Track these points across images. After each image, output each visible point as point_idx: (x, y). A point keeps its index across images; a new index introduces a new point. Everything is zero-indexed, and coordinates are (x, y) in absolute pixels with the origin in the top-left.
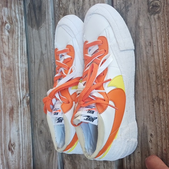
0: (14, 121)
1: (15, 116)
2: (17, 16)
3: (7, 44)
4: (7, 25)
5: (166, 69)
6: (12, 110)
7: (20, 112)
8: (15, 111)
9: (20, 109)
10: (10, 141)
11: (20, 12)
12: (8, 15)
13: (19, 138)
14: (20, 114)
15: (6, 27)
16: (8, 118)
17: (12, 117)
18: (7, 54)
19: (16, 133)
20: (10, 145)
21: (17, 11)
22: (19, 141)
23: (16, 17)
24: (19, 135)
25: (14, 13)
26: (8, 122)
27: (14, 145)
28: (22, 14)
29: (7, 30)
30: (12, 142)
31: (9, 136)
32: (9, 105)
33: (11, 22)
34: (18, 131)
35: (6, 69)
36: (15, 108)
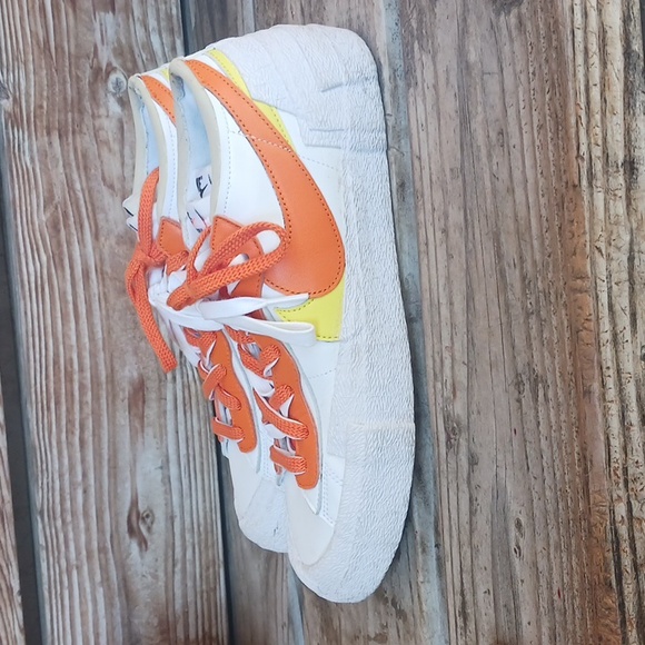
0: (149, 431)
1: (151, 412)
2: (155, 39)
3: (116, 147)
4: (113, 77)
6: (139, 391)
7: (170, 397)
8: (152, 396)
9: (170, 386)
10: (134, 503)
11: (163, 24)
12: (119, 41)
13: (168, 492)
14: (170, 406)
15: (111, 86)
16: (123, 418)
17: (142, 418)
18: (117, 185)
19: (158, 475)
20: (134, 518)
21: (152, 23)
22: (169, 503)
23: (148, 46)
24: (167, 480)
25: (140, 32)
26: (125, 435)
27: (147, 516)
28: (172, 31)
29: (114, 95)
30: (142, 507)
31: (128, 485)
32: (128, 372)
33: (129, 65)
34: (165, 466)
35: (113, 241)
36: (152, 385)
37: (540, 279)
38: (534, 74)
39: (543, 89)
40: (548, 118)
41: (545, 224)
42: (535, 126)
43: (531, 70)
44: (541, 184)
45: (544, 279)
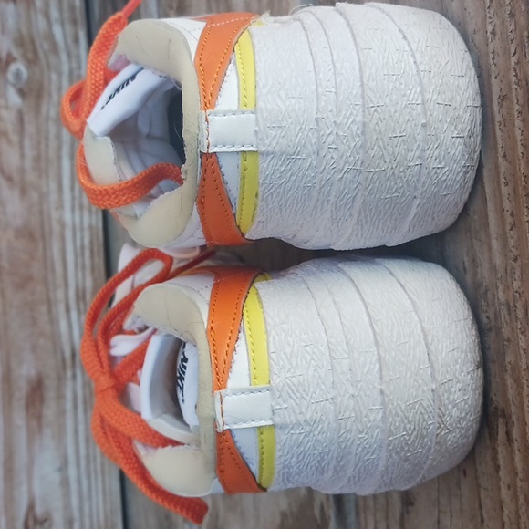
0: (47, 432)
1: (49, 412)
2: (57, 31)
3: (15, 138)
4: (13, 68)
5: (515, 252)
6: (37, 391)
7: (69, 395)
8: (50, 395)
9: (69, 384)
10: (31, 507)
11: (66, 15)
12: (19, 31)
13: (67, 495)
14: (69, 405)
15: (10, 76)
16: (20, 418)
17: (39, 417)
18: (16, 177)
19: (55, 478)
20: (31, 522)
21: (54, 14)
22: (67, 506)
23: (50, 36)
24: (65, 483)
25: (41, 23)
26: (21, 437)
27: (45, 520)
28: (74, 22)
29: (14, 85)
30: (39, 511)
31: (24, 488)
32: (25, 370)
33: (30, 55)
34: (63, 468)
35: (10, 234)
36: (50, 383)
37: (501, 288)
38: (493, 33)
39: (506, 51)
40: (514, 86)
41: (509, 219)
42: (495, 97)
43: (490, 28)
44: (502, 170)
45: (507, 288)
